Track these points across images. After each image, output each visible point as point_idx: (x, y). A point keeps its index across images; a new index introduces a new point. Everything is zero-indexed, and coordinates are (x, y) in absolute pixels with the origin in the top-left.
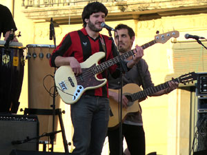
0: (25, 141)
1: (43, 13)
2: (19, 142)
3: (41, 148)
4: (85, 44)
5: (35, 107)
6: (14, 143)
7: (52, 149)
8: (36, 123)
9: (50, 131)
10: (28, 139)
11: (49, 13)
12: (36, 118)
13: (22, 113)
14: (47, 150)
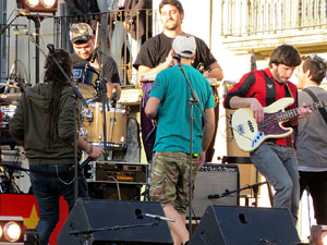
0: (224, 195)
1: (245, 43)
2: (217, 197)
3: (242, 202)
4: (270, 86)
5: (235, 155)
6: (210, 197)
7: (255, 204)
8: (236, 174)
9: (253, 183)
10: (227, 193)
11: (252, 43)
12: (236, 168)
13: (220, 162)
14: (250, 205)
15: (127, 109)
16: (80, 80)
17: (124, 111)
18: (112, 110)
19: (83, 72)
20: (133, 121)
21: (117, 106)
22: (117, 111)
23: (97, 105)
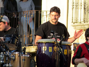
15: (30, 55)
16: (9, 42)
17: (29, 56)
18: (24, 55)
19: (11, 38)
20: (33, 60)
21: (26, 53)
22: (26, 56)
23: (17, 53)
